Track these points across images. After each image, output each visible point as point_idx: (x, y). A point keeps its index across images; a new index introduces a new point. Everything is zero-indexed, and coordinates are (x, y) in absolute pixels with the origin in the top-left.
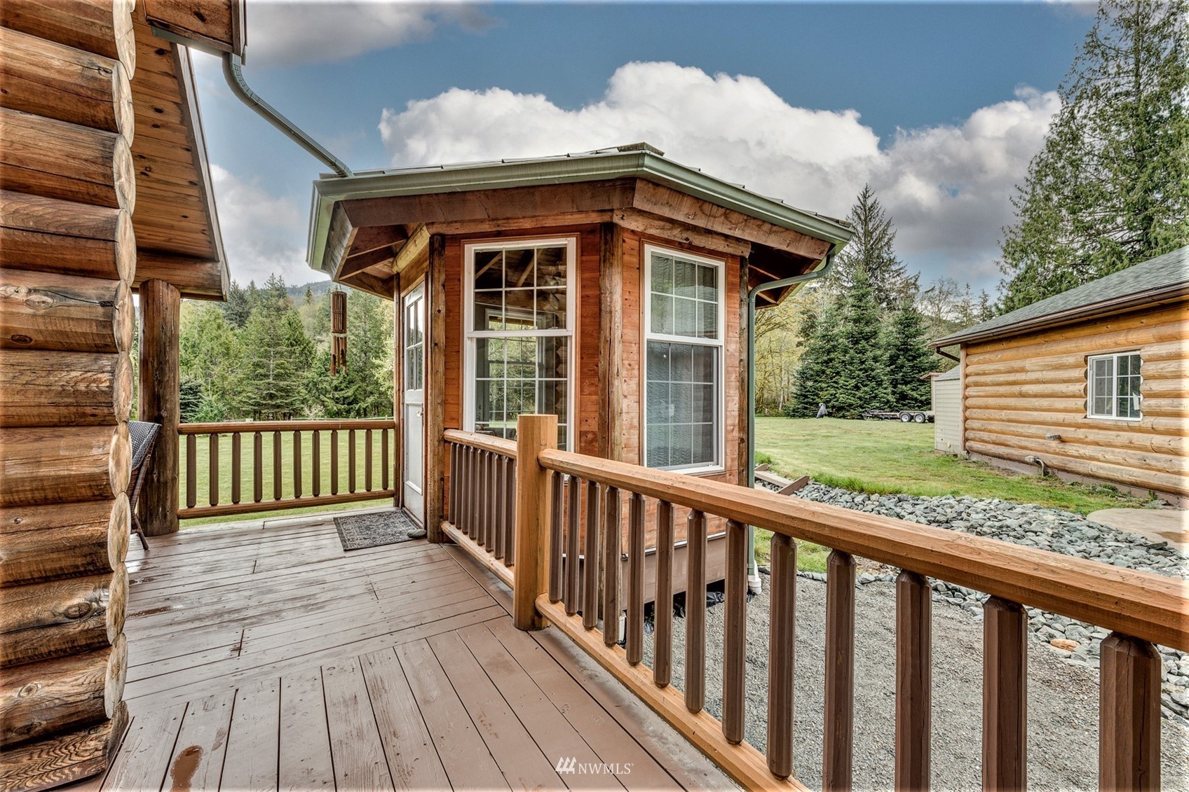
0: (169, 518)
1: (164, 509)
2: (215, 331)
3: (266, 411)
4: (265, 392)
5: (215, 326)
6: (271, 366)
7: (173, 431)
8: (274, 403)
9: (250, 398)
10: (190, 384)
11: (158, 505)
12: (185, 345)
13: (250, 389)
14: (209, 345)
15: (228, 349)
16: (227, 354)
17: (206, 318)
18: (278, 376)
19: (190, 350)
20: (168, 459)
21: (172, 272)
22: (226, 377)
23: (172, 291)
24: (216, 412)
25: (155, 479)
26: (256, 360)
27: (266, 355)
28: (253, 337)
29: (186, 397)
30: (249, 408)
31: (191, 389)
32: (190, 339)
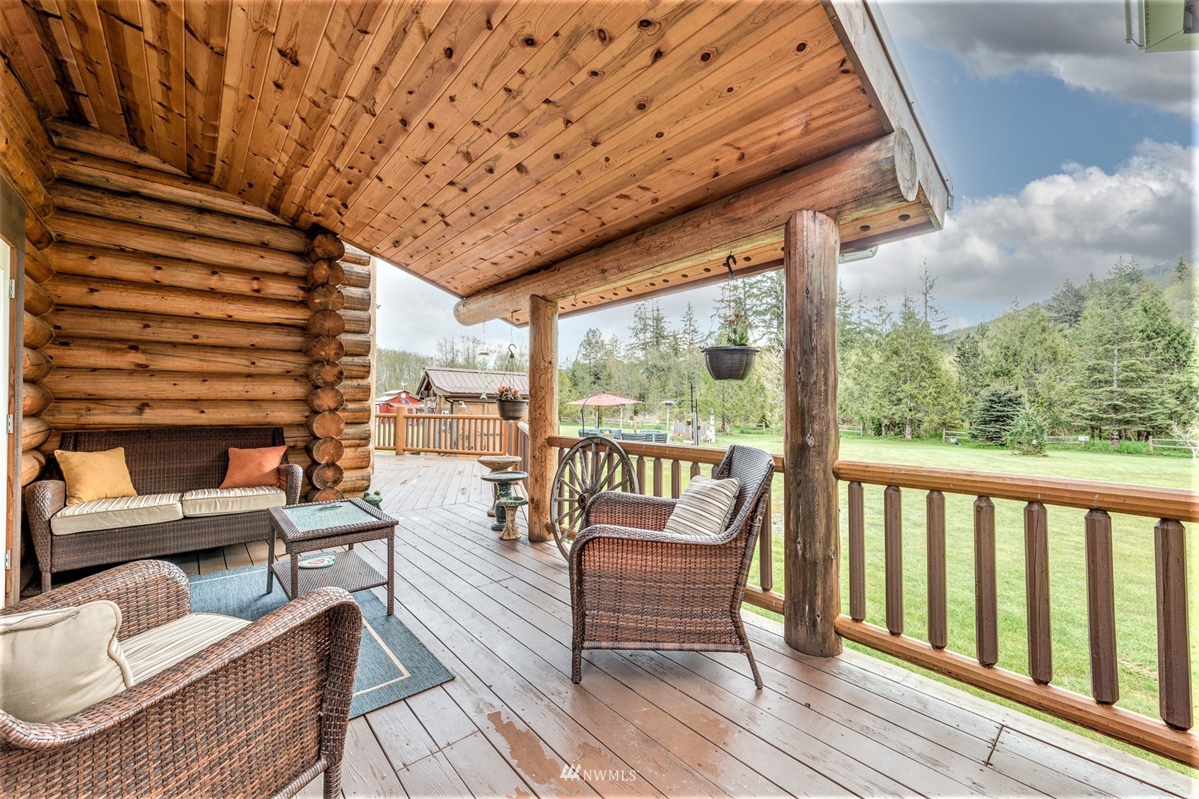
0: (819, 628)
1: (812, 610)
2: (1039, 335)
3: (1108, 427)
4: (1106, 403)
5: (1039, 329)
6: (1115, 369)
7: (825, 472)
8: (1120, 417)
9: (1084, 411)
10: (1009, 395)
11: (804, 599)
12: (1006, 354)
13: (1084, 399)
14: (1032, 352)
15: (1055, 353)
16: (1054, 359)
17: (1028, 323)
18: (1126, 382)
19: (1011, 359)
20: (817, 521)
21: (817, 189)
22: (1053, 386)
23: (821, 223)
24: (1034, 427)
25: (800, 552)
26: (1092, 363)
27: (1107, 355)
28: (1088, 336)
29: (1005, 409)
30: (1083, 423)
31: (1010, 400)
32: (1012, 347)
